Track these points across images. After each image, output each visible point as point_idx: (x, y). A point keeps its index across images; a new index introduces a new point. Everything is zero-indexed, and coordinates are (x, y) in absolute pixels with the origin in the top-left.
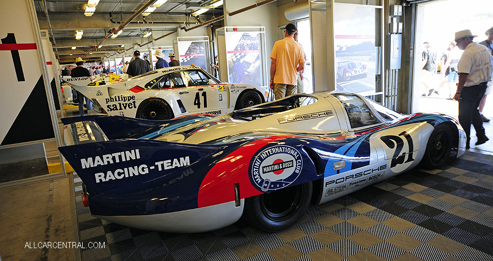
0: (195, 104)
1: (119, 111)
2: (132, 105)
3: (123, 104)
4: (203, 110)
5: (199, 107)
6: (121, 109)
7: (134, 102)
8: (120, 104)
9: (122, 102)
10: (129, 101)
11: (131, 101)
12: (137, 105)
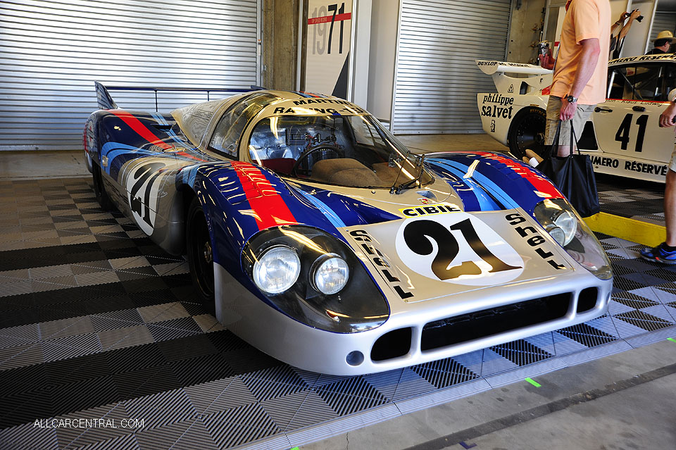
0: (618, 138)
1: (492, 118)
2: (507, 112)
3: (498, 109)
4: (630, 155)
5: (624, 147)
6: (494, 116)
7: (511, 108)
8: (495, 107)
9: (498, 105)
10: (505, 105)
11: (509, 106)
12: (513, 114)
